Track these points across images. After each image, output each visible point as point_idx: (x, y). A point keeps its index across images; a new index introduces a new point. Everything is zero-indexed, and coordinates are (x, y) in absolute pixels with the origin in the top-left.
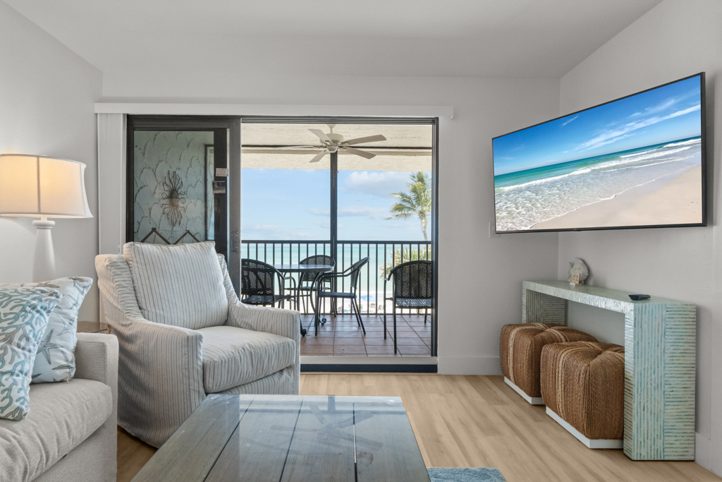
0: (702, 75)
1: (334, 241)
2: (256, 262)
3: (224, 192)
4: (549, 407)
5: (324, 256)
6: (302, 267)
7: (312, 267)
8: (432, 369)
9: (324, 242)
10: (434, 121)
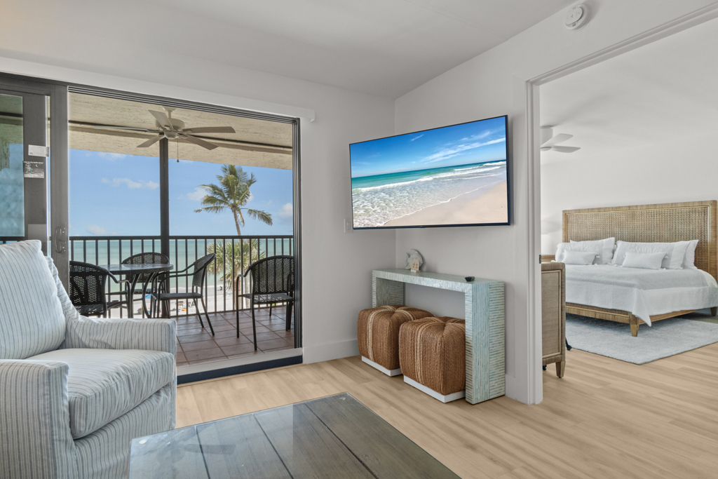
0: (506, 116)
1: (165, 237)
2: (84, 265)
3: (42, 176)
4: (407, 375)
5: (154, 254)
8: (297, 360)
9: (153, 238)
10: (296, 122)
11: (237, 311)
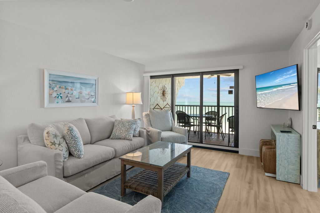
0: (297, 65)
1: (218, 106)
6: (206, 116)
7: (210, 116)
9: (215, 106)
11: (229, 134)
